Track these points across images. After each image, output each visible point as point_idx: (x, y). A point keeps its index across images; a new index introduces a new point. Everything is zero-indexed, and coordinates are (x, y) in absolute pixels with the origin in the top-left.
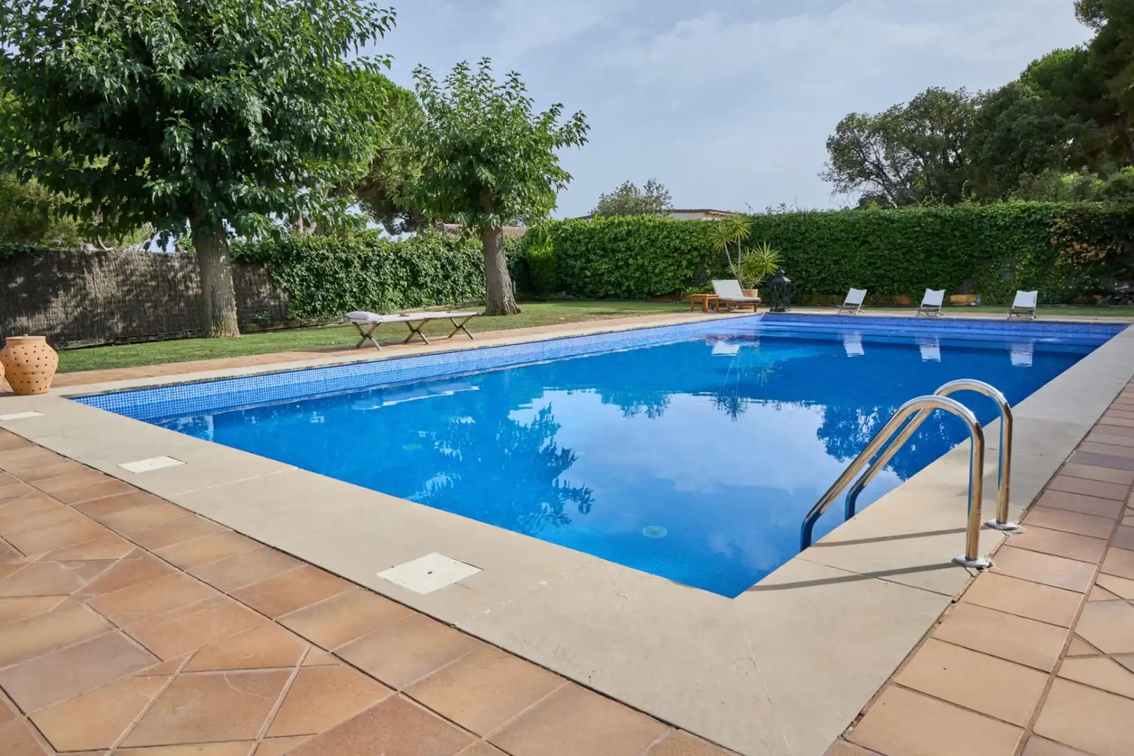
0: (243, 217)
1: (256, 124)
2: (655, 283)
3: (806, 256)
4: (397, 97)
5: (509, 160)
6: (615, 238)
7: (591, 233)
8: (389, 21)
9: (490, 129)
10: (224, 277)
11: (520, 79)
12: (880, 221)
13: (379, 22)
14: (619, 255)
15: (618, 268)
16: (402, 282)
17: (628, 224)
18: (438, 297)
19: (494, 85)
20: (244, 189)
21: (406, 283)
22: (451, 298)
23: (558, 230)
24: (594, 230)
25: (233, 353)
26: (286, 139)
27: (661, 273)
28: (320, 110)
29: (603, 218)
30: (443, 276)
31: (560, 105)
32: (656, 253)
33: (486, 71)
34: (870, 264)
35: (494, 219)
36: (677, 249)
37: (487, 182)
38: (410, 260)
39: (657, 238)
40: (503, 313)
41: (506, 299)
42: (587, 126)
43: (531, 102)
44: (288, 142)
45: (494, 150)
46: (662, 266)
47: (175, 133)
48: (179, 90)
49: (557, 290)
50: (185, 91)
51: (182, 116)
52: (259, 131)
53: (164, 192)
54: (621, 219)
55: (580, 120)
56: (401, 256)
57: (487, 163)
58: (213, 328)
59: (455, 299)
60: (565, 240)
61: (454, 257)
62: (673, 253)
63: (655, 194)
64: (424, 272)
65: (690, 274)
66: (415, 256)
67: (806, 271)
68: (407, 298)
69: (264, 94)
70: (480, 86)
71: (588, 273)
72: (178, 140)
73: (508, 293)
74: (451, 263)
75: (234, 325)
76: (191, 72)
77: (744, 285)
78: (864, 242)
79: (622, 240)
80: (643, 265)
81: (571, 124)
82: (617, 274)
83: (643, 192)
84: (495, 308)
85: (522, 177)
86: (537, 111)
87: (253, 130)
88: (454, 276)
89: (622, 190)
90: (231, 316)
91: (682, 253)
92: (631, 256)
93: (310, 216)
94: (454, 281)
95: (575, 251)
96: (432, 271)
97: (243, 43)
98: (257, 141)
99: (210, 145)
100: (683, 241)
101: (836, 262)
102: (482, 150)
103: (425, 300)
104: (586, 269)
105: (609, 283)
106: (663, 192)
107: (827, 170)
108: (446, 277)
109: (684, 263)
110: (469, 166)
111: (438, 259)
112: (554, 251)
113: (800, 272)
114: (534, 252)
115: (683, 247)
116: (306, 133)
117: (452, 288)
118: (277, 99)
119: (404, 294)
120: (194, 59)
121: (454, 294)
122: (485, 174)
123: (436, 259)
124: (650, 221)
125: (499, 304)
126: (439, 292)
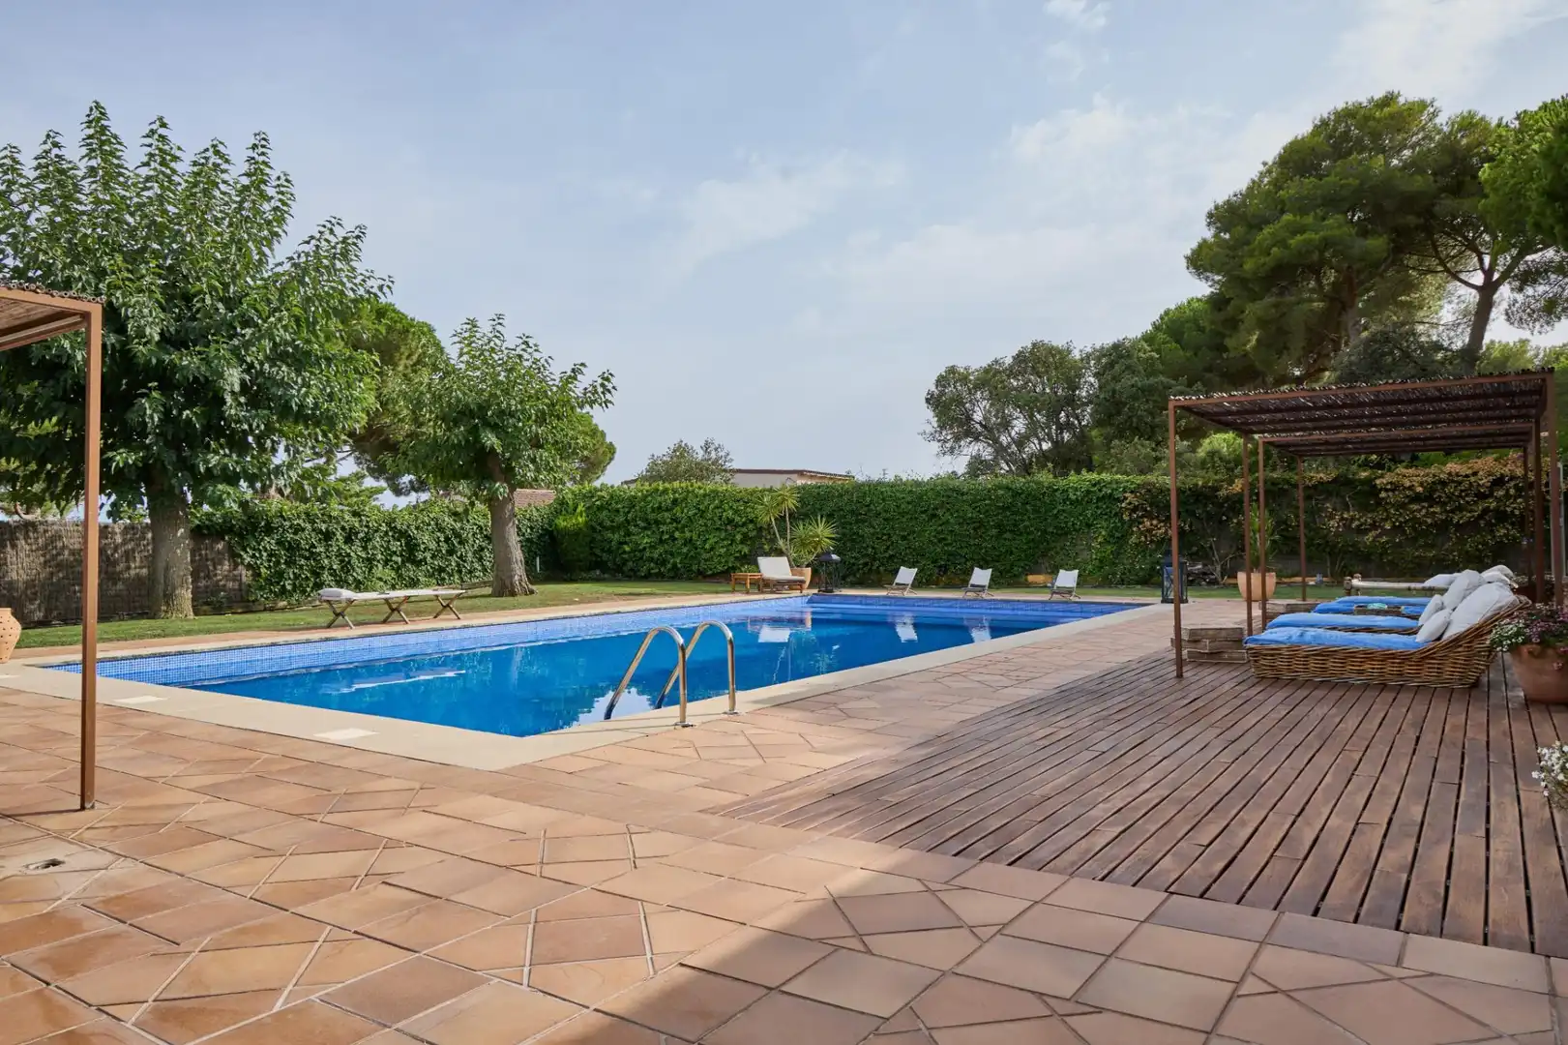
0: (211, 488)
1: (233, 393)
2: (706, 560)
3: (872, 530)
4: (408, 331)
5: (521, 424)
6: (660, 508)
7: (632, 502)
8: (385, 289)
9: (499, 392)
10: (180, 551)
11: (531, 342)
12: (950, 493)
13: (375, 290)
14: (664, 528)
15: (661, 541)
16: (394, 558)
17: (675, 491)
18: (439, 576)
19: (505, 345)
20: (214, 460)
21: (399, 559)
22: (456, 577)
23: (593, 497)
24: (635, 497)
25: (189, 633)
26: (264, 408)
27: (712, 549)
28: (303, 380)
29: (647, 484)
30: (447, 551)
31: (583, 364)
32: (706, 525)
33: (499, 328)
34: (940, 541)
35: (501, 488)
36: (730, 521)
37: (492, 449)
38: (406, 531)
39: (707, 508)
40: (513, 594)
41: (516, 578)
42: (614, 388)
43: (550, 361)
44: (266, 412)
45: (502, 412)
46: (712, 541)
47: (147, 405)
48: (154, 361)
49: (590, 568)
50: (160, 362)
51: (155, 389)
52: (236, 400)
53: (126, 463)
54: (667, 485)
55: (608, 380)
56: (395, 527)
57: (495, 428)
58: (163, 608)
59: (461, 579)
60: (600, 508)
61: (462, 529)
62: (726, 525)
63: (713, 455)
64: (422, 546)
65: (746, 550)
66: (413, 527)
67: (873, 548)
68: (400, 576)
69: (245, 361)
70: (492, 344)
71: (627, 549)
72: (148, 412)
73: (519, 571)
74: (458, 535)
75: (188, 606)
76: (167, 340)
77: (795, 564)
78: (934, 516)
79: (667, 510)
80: (691, 540)
81: (598, 384)
82: (661, 549)
83: (700, 455)
84: (504, 589)
85: (537, 443)
86: (557, 370)
87: (229, 399)
88: (461, 550)
89: (675, 451)
90: (186, 595)
91: (736, 526)
92: (677, 529)
93: (285, 485)
94: (461, 557)
95: (612, 521)
96: (433, 545)
97: (226, 314)
98: (233, 412)
99: (180, 414)
100: (736, 512)
101: (904, 538)
102: (490, 413)
103: (422, 579)
104: (626, 543)
105: (651, 559)
106: (723, 454)
107: (929, 429)
108: (451, 552)
109: (739, 537)
110: (474, 431)
111: (441, 530)
112: (586, 522)
113: (865, 548)
114: (561, 523)
115: (737, 519)
116: (287, 402)
117: (458, 565)
118: (258, 367)
119: (397, 572)
120: (172, 329)
121: (460, 572)
122: (490, 439)
123: (439, 531)
124: (700, 488)
125: (508, 583)
126: (441, 570)
